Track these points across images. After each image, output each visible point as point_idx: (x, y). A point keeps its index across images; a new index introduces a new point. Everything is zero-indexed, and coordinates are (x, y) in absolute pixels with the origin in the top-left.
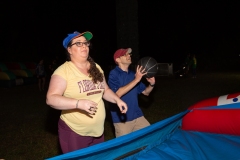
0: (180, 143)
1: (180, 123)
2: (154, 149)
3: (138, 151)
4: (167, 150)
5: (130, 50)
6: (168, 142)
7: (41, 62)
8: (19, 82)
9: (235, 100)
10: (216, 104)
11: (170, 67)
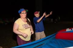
0: (55, 42)
1: (55, 36)
2: (47, 44)
3: (42, 45)
4: (51, 44)
5: (39, 12)
6: (51, 42)
7: (14, 18)
8: (6, 24)
9: (72, 30)
10: (66, 31)
11: (52, 20)
